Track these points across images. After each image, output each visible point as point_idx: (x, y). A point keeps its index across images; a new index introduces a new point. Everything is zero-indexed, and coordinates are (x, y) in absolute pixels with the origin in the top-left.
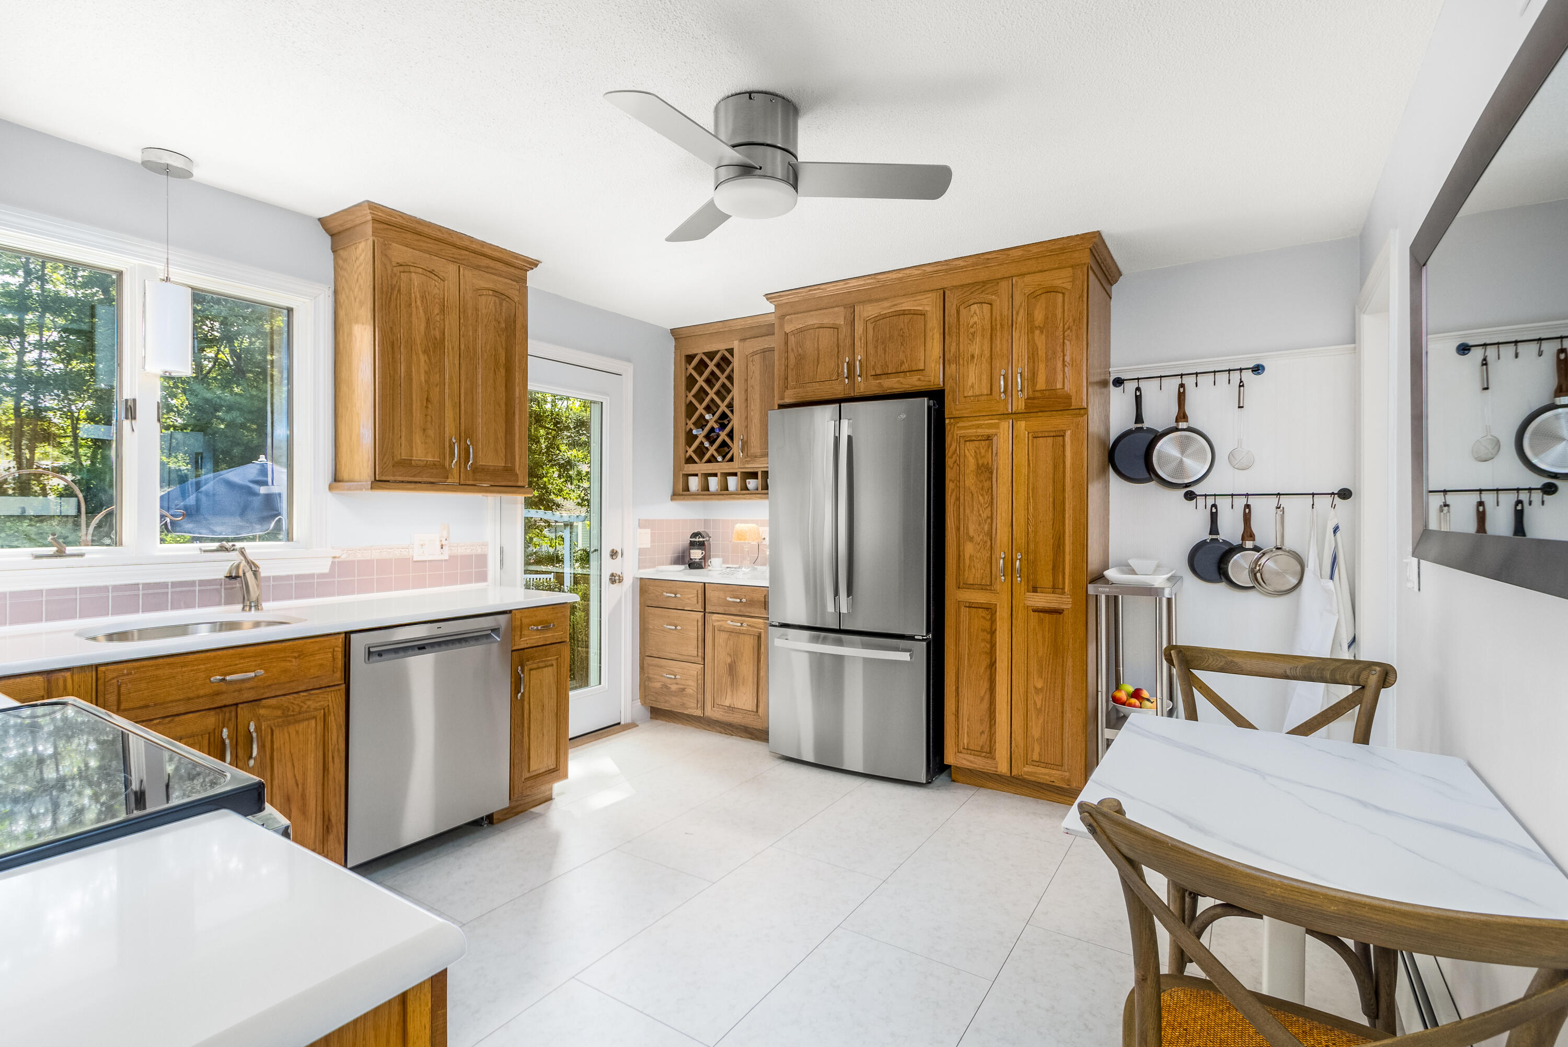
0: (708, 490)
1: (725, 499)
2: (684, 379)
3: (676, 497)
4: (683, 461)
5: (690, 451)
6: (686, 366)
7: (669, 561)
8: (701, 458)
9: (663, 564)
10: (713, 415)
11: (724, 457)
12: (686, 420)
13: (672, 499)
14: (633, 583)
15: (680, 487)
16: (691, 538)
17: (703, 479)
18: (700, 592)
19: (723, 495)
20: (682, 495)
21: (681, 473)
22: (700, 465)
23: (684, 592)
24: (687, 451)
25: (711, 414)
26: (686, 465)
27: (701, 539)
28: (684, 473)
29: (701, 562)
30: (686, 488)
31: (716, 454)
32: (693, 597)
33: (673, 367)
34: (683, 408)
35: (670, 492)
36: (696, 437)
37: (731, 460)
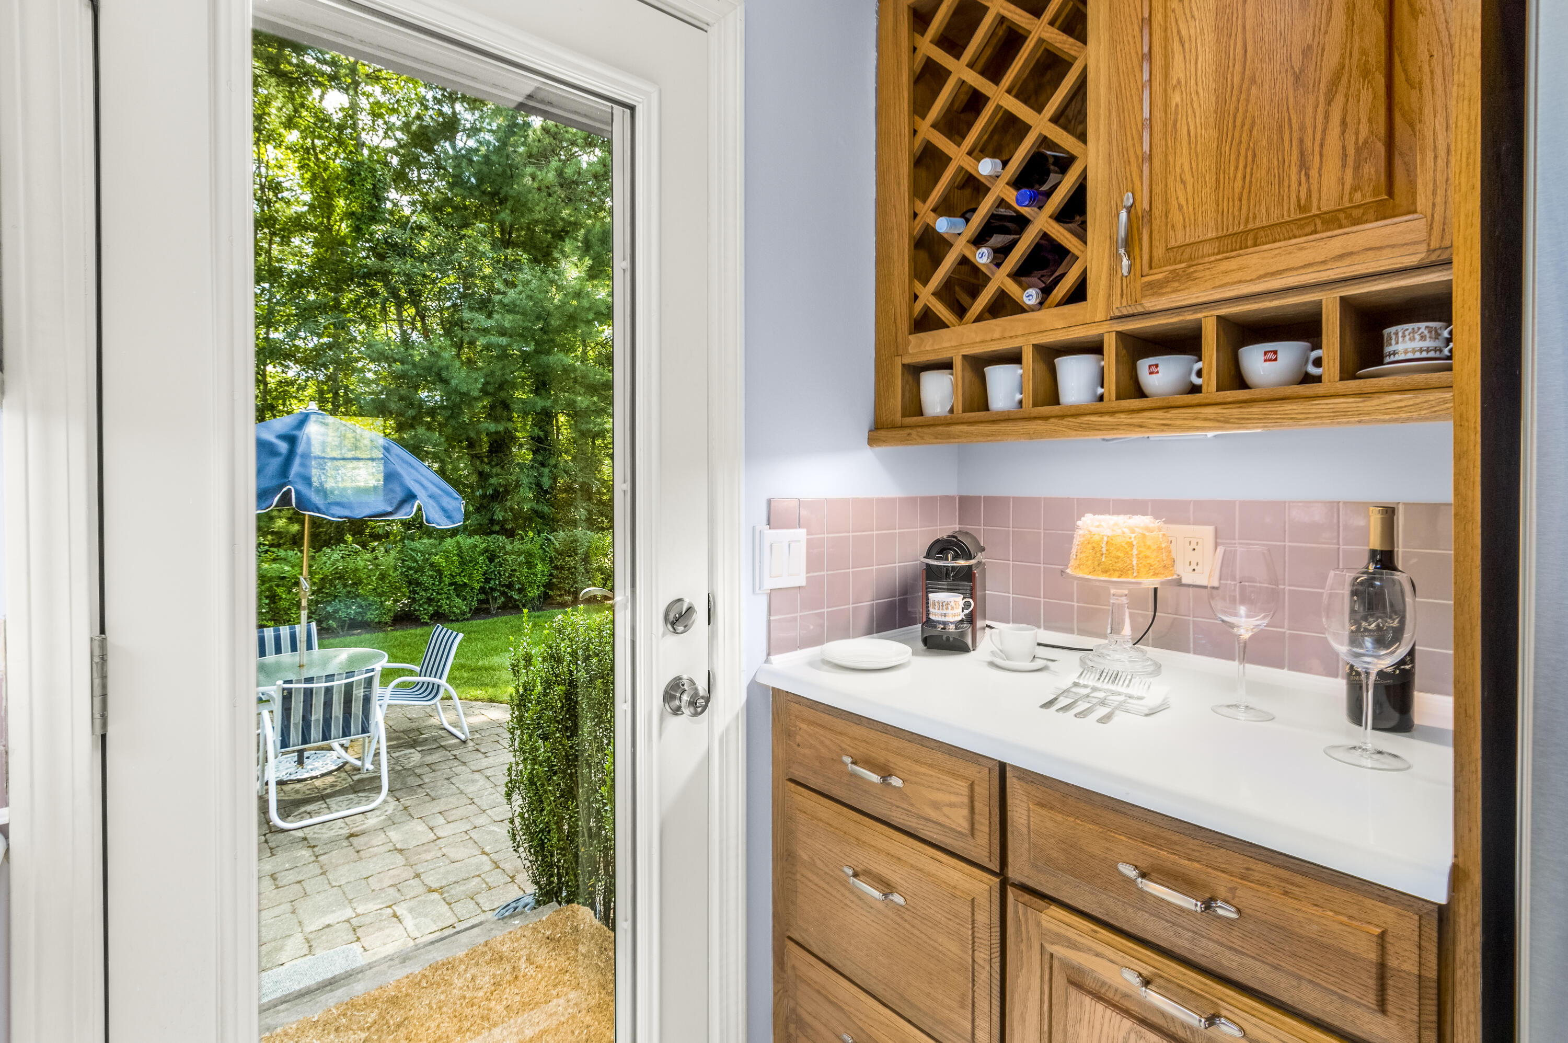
0: (984, 406)
1: (1052, 434)
2: (905, 79)
3: (883, 433)
4: (904, 324)
5: (927, 295)
6: (911, 39)
7: (863, 620)
8: (960, 311)
9: (845, 633)
10: (1005, 164)
11: (1046, 291)
12: (911, 202)
13: (872, 441)
14: (749, 702)
15: (896, 402)
16: (927, 556)
17: (969, 374)
18: (982, 791)
19: (1046, 418)
20: (902, 427)
21: (898, 362)
22: (960, 329)
23: (917, 774)
24: (916, 297)
25: (998, 161)
26: (912, 337)
27: (962, 563)
28: (908, 360)
29: (963, 634)
30: (914, 407)
31: (1012, 288)
32: (951, 805)
33: (874, 54)
34: (905, 169)
35: (866, 418)
36: (945, 244)
37: (1078, 294)
